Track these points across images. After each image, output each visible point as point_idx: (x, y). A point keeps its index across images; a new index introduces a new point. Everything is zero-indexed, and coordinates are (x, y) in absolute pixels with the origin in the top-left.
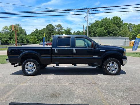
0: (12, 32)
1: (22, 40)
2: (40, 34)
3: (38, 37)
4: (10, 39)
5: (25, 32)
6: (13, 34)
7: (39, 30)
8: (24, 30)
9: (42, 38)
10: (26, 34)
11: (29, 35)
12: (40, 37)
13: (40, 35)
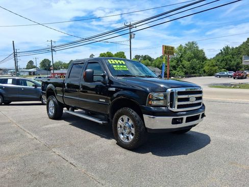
0: (181, 57)
1: (193, 68)
2: (232, 55)
3: (229, 62)
4: (174, 68)
5: (204, 55)
6: (182, 59)
7: (233, 49)
8: (202, 51)
9: (235, 63)
10: (204, 59)
11: (210, 60)
12: (233, 62)
13: (233, 58)
